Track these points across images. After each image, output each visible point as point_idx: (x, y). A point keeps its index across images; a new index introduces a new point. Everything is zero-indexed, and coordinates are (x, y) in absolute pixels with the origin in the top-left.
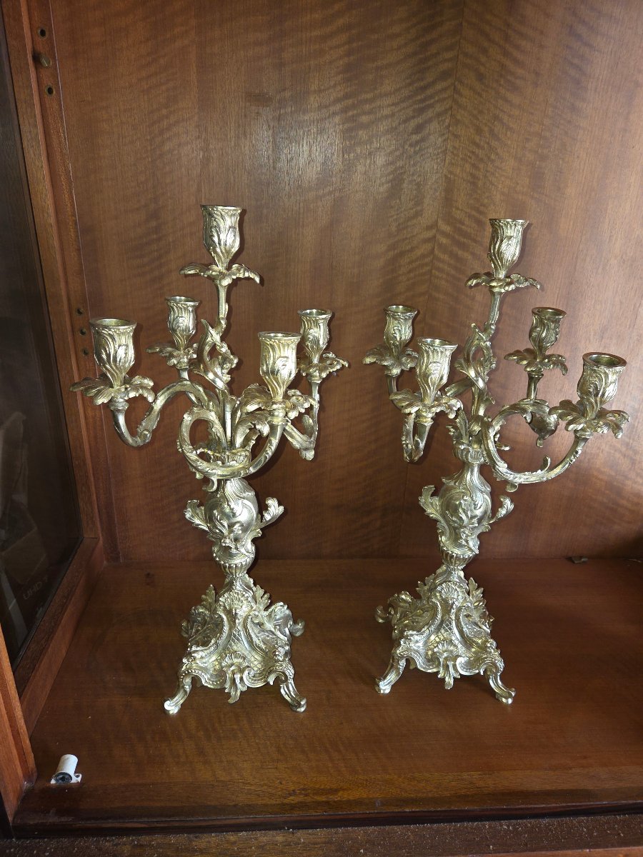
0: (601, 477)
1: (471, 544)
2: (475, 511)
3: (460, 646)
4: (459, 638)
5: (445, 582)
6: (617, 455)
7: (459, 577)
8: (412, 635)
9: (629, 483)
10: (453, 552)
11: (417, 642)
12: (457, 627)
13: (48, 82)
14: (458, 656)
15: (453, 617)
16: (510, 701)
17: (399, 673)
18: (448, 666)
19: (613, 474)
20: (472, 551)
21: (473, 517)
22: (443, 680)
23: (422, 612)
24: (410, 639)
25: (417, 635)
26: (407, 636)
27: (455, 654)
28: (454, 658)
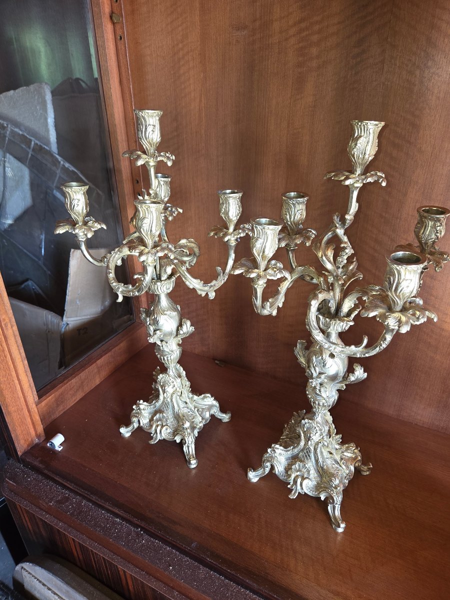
2: (324, 369)
3: (313, 472)
4: (314, 465)
5: (308, 419)
8: (278, 449)
11: (281, 454)
12: (315, 456)
13: (119, 33)
14: (307, 478)
15: (312, 448)
17: (265, 472)
18: (296, 482)
21: (320, 373)
22: (290, 490)
24: (275, 451)
25: (283, 450)
26: (273, 448)
27: (305, 476)
28: (303, 479)
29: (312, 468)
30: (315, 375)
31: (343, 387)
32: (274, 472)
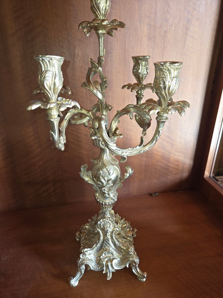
0: (158, 154)
1: (112, 196)
2: (110, 177)
3: (115, 253)
4: (114, 248)
5: (102, 219)
6: (164, 142)
7: (111, 214)
8: (87, 251)
9: (172, 155)
10: (102, 202)
11: (90, 254)
12: (112, 242)
14: (114, 259)
15: (109, 237)
16: (145, 279)
17: (82, 273)
18: (108, 266)
19: (164, 152)
20: (114, 200)
21: (108, 181)
22: (106, 274)
23: (94, 235)
24: (85, 254)
25: (90, 250)
26: (84, 252)
27: (112, 258)
28: (111, 261)
29: (113, 250)
30: (105, 183)
31: (121, 185)
32: (89, 269)
